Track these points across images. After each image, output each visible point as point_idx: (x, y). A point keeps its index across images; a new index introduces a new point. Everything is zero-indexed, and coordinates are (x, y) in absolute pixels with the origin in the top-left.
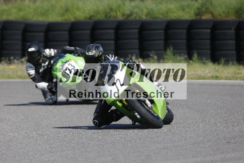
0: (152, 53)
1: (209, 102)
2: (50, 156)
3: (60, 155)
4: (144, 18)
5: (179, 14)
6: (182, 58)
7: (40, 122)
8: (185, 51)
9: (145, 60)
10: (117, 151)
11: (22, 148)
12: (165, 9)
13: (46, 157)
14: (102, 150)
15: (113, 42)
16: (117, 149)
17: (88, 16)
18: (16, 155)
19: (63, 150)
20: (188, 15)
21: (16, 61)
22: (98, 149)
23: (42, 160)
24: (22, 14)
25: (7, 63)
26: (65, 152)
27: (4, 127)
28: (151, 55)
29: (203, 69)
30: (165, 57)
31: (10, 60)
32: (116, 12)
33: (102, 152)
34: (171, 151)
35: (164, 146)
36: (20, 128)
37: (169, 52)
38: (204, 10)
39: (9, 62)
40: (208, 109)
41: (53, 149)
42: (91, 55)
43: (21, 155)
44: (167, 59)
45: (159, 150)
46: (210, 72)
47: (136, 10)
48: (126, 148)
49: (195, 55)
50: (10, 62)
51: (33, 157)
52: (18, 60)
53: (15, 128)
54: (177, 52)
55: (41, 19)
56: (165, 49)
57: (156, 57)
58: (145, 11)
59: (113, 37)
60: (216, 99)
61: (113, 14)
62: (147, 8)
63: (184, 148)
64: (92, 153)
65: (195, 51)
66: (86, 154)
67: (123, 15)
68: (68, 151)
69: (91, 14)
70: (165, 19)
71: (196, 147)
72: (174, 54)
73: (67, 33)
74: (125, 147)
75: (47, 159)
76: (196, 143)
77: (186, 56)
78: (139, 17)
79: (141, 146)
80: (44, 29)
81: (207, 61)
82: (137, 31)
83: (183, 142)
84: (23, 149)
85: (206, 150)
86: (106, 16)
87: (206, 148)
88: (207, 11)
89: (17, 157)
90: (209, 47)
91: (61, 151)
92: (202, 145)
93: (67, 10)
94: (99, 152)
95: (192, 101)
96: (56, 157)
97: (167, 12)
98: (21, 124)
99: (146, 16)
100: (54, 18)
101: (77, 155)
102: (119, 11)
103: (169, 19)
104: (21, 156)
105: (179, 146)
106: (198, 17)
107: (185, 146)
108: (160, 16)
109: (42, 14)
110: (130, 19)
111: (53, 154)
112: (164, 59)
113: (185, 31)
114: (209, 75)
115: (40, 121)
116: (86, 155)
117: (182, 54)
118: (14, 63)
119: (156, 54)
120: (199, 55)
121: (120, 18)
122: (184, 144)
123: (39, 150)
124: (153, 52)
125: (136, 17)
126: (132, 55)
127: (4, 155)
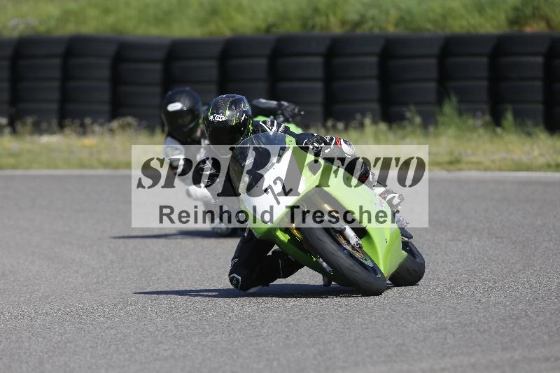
0: (410, 111)
1: (539, 222)
2: (175, 347)
3: (199, 343)
4: (391, 29)
5: (472, 21)
6: (479, 122)
7: (153, 268)
8: (486, 107)
9: (394, 126)
10: (330, 334)
11: (112, 329)
12: (439, 10)
13: (166, 347)
14: (294, 332)
15: (319, 85)
16: (329, 331)
17: (263, 26)
18: (97, 343)
19: (204, 332)
20: (491, 24)
21: (97, 128)
22: (286, 330)
23: (158, 355)
24: (110, 20)
25: (76, 132)
26: (211, 336)
27: (70, 279)
28: (408, 115)
29: (527, 148)
30: (440, 119)
31: (83, 125)
32: (327, 16)
33: (295, 336)
34: (454, 335)
35: (437, 324)
36: (106, 283)
37: (449, 108)
38: (528, 11)
39: (81, 130)
40: (538, 238)
41: (182, 331)
42: (220, 120)
43: (108, 343)
44: (443, 124)
45: (425, 332)
46: (541, 155)
47: (373, 12)
48: (349, 328)
49: (509, 117)
50: (84, 130)
51: (136, 348)
52: (101, 125)
53: (95, 280)
54: (467, 107)
55: (154, 31)
56: (440, 102)
57: (418, 120)
58: (394, 14)
59: (319, 73)
60: (555, 216)
61: (320, 20)
62: (398, 8)
63: (482, 330)
64: (271, 340)
65: (509, 107)
66: (259, 342)
67: (343, 23)
68: (216, 335)
69: (271, 20)
70: (440, 32)
71: (511, 325)
72: (460, 113)
73: (213, 63)
74: (347, 327)
75: (169, 352)
76: (510, 317)
77: (488, 118)
78: (380, 28)
79: (383, 324)
80: (161, 54)
81: (537, 130)
82: (374, 59)
83: (482, 315)
84: (114, 330)
85: (533, 334)
86: (304, 25)
87: (533, 328)
88: (537, 14)
89: (99, 347)
90: (540, 97)
91: (200, 333)
92: (524, 321)
93: (214, 12)
94: (287, 336)
95: (501, 220)
96: (189, 347)
97: (444, 17)
98: (108, 271)
99: (397, 25)
100: (185, 28)
101: (236, 343)
102: (335, 14)
103: (448, 32)
104: (109, 346)
105: (471, 324)
106: (516, 28)
107: (484, 323)
108: (429, 26)
109: (158, 21)
110: (359, 31)
111: (182, 341)
112: (436, 124)
113: (485, 60)
114: (541, 161)
115: (153, 266)
116: (258, 344)
117: (479, 113)
118: (93, 132)
119: (420, 113)
120: (517, 115)
121: (337, 30)
122: (483, 320)
123: (150, 331)
124: (412, 108)
125: (371, 29)
126: (364, 115)
127: (71, 342)
